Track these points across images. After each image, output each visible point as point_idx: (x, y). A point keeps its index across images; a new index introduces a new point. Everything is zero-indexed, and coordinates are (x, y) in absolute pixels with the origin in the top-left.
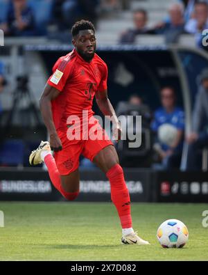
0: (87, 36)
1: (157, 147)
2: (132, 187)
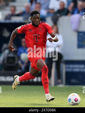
1: (20, 62)
2: (10, 79)
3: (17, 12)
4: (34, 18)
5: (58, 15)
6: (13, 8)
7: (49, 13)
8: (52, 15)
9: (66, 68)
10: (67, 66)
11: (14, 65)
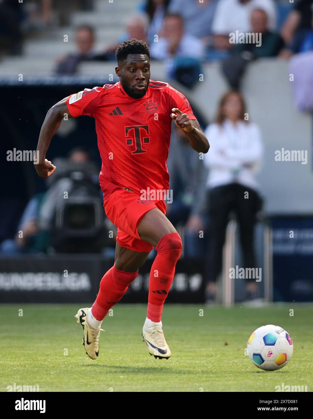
0: (139, 64)
2: (75, 282)
3: (100, 47)
4: (128, 69)
5: (246, 55)
6: (84, 34)
7: (211, 49)
8: (223, 54)
9: (275, 242)
10: (279, 235)
11: (90, 232)
